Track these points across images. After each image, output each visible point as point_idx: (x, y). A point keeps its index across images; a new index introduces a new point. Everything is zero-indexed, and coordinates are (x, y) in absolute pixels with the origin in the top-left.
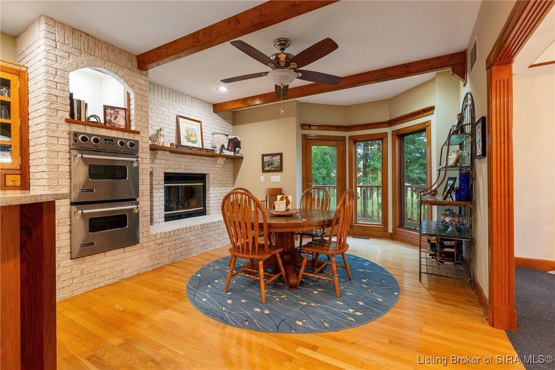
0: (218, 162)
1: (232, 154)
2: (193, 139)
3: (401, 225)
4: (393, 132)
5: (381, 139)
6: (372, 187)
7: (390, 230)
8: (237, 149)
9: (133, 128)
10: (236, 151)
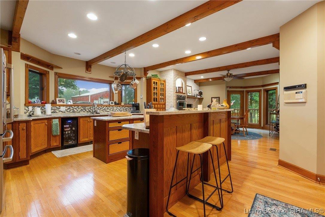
0: (196, 100)
1: (200, 97)
2: (190, 93)
3: (267, 123)
4: (264, 89)
5: (259, 92)
6: (255, 110)
7: (262, 126)
8: (202, 95)
9: (184, 92)
10: (201, 96)
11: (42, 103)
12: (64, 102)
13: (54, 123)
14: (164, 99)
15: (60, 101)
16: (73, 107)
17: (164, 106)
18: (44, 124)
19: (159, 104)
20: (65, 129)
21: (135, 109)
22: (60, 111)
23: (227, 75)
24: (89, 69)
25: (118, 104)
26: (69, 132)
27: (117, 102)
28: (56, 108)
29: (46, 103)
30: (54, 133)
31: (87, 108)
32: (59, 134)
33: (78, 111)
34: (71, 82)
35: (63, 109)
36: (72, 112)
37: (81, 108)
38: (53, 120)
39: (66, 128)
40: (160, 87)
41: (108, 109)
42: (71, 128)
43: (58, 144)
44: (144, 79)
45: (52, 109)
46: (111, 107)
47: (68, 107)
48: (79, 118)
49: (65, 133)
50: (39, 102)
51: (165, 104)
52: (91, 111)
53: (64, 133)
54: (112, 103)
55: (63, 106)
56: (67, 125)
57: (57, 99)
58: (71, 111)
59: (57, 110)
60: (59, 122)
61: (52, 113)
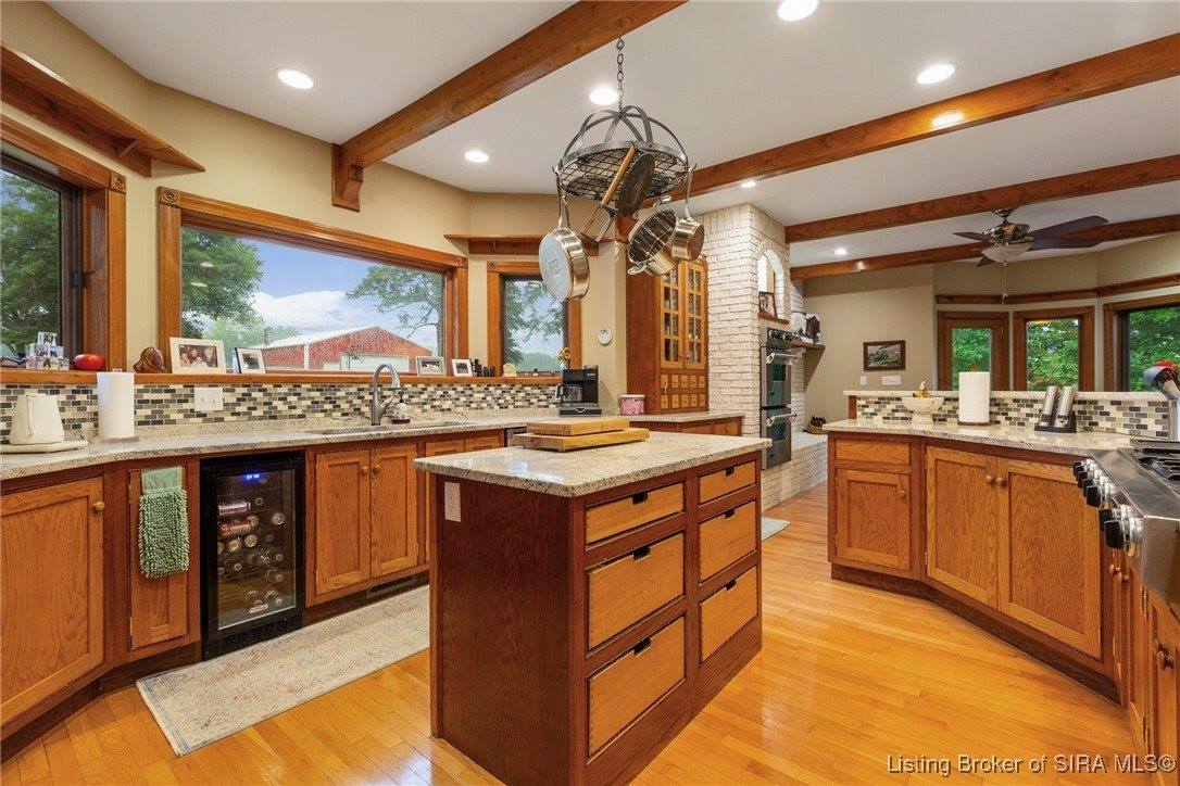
0: (799, 354)
1: (811, 341)
4: (1105, 305)
5: (1081, 317)
8: (818, 334)
9: (780, 316)
10: (814, 337)
11: (75, 366)
12: (214, 362)
13: (150, 493)
14: (701, 349)
15: (189, 354)
16: (269, 387)
17: (702, 379)
18: (80, 506)
19: (685, 371)
20: (225, 528)
21: (579, 397)
22: (192, 413)
23: (1001, 233)
24: (351, 186)
25: (490, 373)
26: (251, 541)
27: (484, 363)
28: (168, 396)
29: (103, 367)
30: (155, 564)
31: (341, 394)
32: (185, 564)
33: (294, 412)
34: (234, 296)
35: (209, 399)
36: (261, 418)
37: (313, 394)
38: (148, 476)
39: (228, 520)
40: (688, 290)
41: (445, 396)
42: (264, 520)
43: (180, 630)
44: (617, 251)
45: (140, 403)
46: (460, 389)
47: (241, 390)
48: (310, 454)
49: (225, 550)
50: (53, 359)
51: (705, 372)
52: (365, 409)
53: (220, 550)
54: (462, 367)
55: (212, 381)
56: (238, 500)
57: (175, 343)
58: (259, 412)
59: (174, 407)
60: (186, 485)
61: (140, 423)
